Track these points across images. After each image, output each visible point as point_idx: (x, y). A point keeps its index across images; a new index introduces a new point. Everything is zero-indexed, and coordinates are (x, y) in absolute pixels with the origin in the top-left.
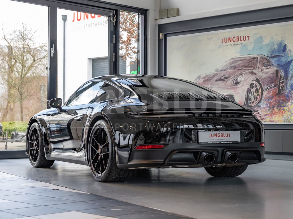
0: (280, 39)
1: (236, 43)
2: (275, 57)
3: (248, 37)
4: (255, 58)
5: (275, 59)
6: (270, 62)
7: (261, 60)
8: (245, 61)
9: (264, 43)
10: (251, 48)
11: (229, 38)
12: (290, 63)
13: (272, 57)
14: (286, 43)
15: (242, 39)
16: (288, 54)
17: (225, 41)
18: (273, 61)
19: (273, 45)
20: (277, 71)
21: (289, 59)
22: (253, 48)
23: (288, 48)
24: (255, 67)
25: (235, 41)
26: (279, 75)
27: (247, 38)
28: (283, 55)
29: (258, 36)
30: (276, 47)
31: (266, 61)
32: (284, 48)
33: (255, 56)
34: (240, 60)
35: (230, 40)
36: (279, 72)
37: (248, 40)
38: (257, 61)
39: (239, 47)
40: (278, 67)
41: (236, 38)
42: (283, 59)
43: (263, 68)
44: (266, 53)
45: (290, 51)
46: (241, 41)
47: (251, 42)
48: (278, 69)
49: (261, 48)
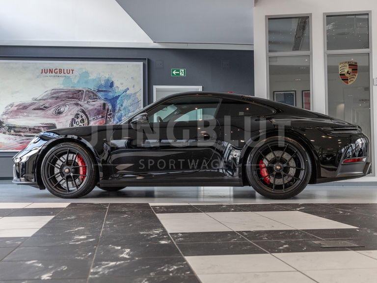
0: (107, 76)
1: (58, 74)
2: (102, 91)
3: (73, 70)
4: (80, 91)
5: (103, 93)
6: (96, 96)
7: (88, 93)
8: (68, 93)
9: (90, 78)
10: (76, 81)
11: (50, 70)
12: (117, 97)
13: (99, 91)
14: (113, 80)
15: (65, 72)
16: (115, 90)
17: (44, 71)
18: (100, 95)
19: (100, 81)
20: (104, 105)
21: (117, 95)
22: (78, 82)
23: (115, 85)
24: (80, 99)
25: (57, 73)
26: (107, 107)
27: (71, 71)
28: (110, 90)
29: (84, 71)
30: (103, 83)
31: (92, 95)
32: (112, 85)
33: (81, 89)
34: (63, 92)
35: (51, 71)
36: (106, 105)
37: (73, 73)
38: (82, 94)
39: (62, 79)
40: (104, 101)
41: (58, 70)
42: (111, 95)
43: (89, 100)
44: (92, 87)
45: (118, 87)
46: (64, 73)
47: (76, 76)
48: (105, 102)
49: (86, 82)
